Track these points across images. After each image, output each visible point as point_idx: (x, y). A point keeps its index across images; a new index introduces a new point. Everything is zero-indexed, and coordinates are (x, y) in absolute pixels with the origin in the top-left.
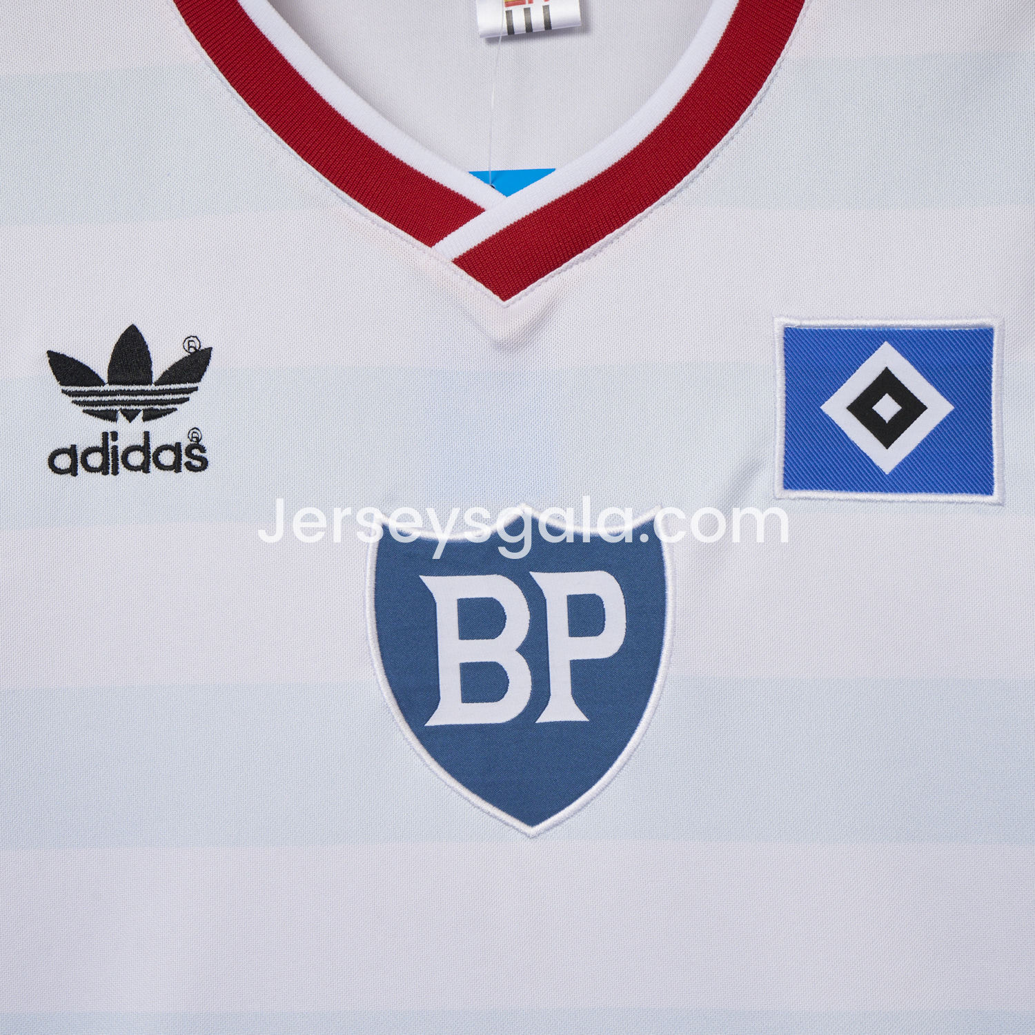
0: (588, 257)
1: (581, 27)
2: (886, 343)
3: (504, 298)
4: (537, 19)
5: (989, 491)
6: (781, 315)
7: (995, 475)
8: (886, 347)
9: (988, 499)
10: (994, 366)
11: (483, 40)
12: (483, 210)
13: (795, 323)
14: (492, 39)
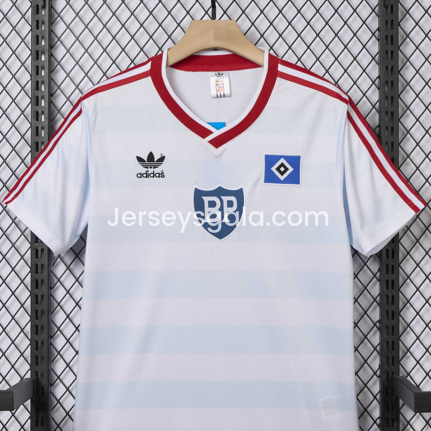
0: (231, 141)
1: (231, 96)
2: (282, 158)
3: (217, 148)
4: (222, 94)
5: (299, 184)
6: (264, 153)
7: (300, 181)
8: (282, 159)
9: (299, 185)
10: (300, 163)
11: (212, 98)
12: (213, 133)
13: (267, 154)
14: (214, 98)
